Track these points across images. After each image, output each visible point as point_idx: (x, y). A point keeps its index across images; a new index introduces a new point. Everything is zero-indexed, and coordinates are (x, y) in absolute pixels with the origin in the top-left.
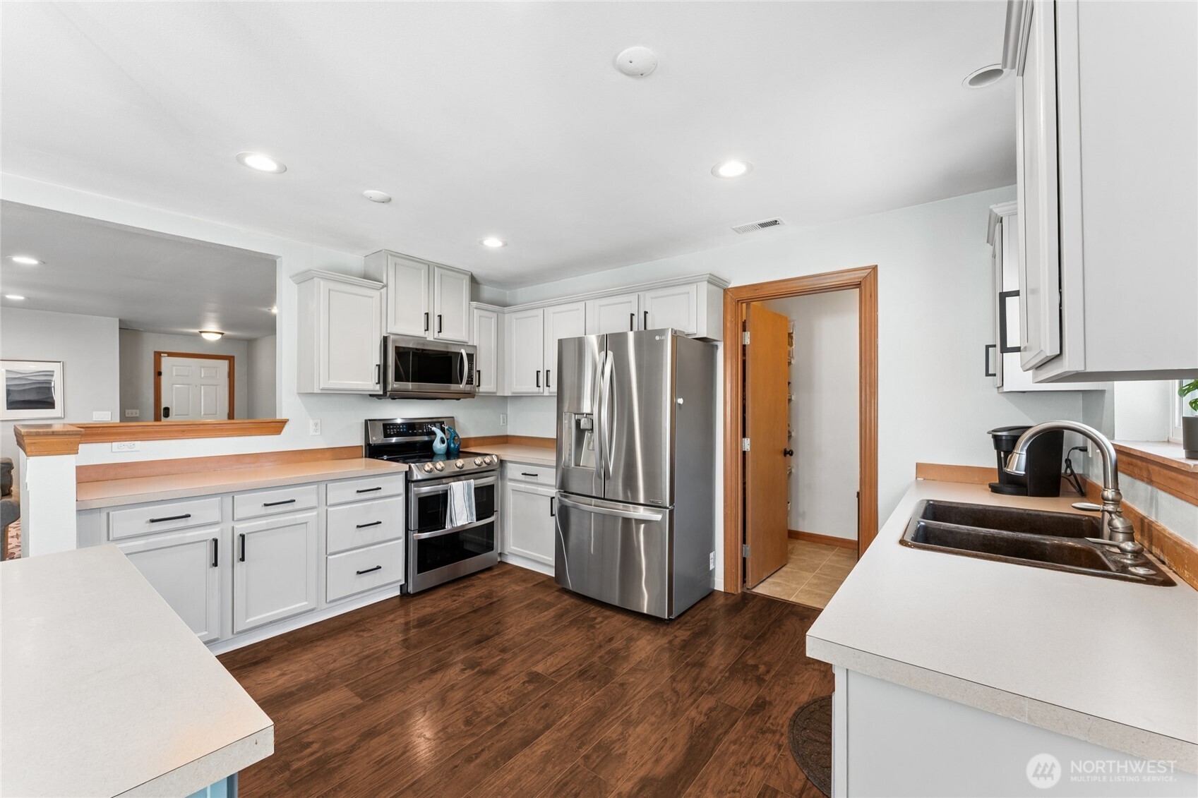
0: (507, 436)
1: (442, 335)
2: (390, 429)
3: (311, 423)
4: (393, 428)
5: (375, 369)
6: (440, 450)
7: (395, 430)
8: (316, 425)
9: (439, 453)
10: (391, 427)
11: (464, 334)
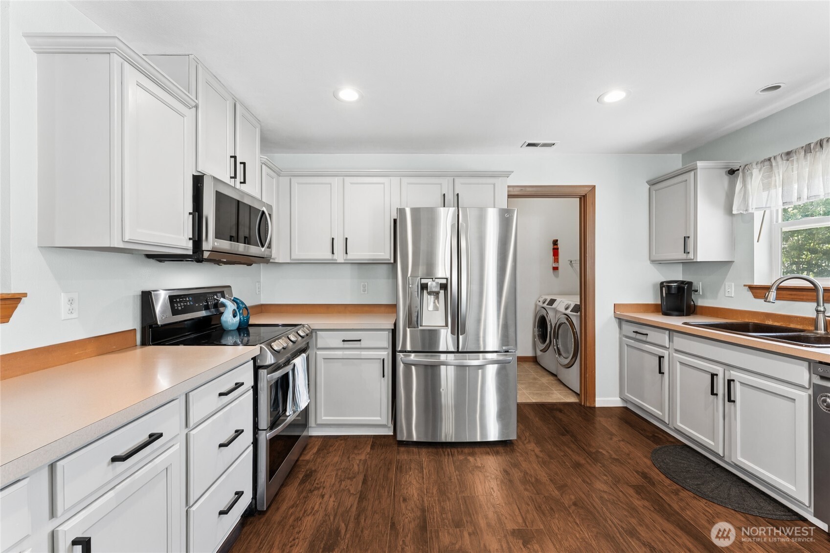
0: (262, 305)
1: (243, 187)
2: (177, 302)
3: (63, 298)
4: (180, 302)
5: (188, 218)
6: (233, 324)
7: (182, 304)
8: (71, 301)
9: (232, 329)
10: (178, 300)
11: (257, 191)
